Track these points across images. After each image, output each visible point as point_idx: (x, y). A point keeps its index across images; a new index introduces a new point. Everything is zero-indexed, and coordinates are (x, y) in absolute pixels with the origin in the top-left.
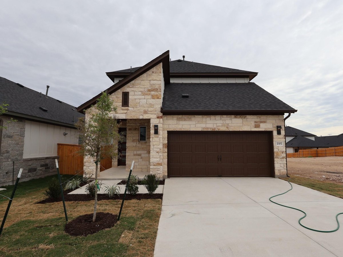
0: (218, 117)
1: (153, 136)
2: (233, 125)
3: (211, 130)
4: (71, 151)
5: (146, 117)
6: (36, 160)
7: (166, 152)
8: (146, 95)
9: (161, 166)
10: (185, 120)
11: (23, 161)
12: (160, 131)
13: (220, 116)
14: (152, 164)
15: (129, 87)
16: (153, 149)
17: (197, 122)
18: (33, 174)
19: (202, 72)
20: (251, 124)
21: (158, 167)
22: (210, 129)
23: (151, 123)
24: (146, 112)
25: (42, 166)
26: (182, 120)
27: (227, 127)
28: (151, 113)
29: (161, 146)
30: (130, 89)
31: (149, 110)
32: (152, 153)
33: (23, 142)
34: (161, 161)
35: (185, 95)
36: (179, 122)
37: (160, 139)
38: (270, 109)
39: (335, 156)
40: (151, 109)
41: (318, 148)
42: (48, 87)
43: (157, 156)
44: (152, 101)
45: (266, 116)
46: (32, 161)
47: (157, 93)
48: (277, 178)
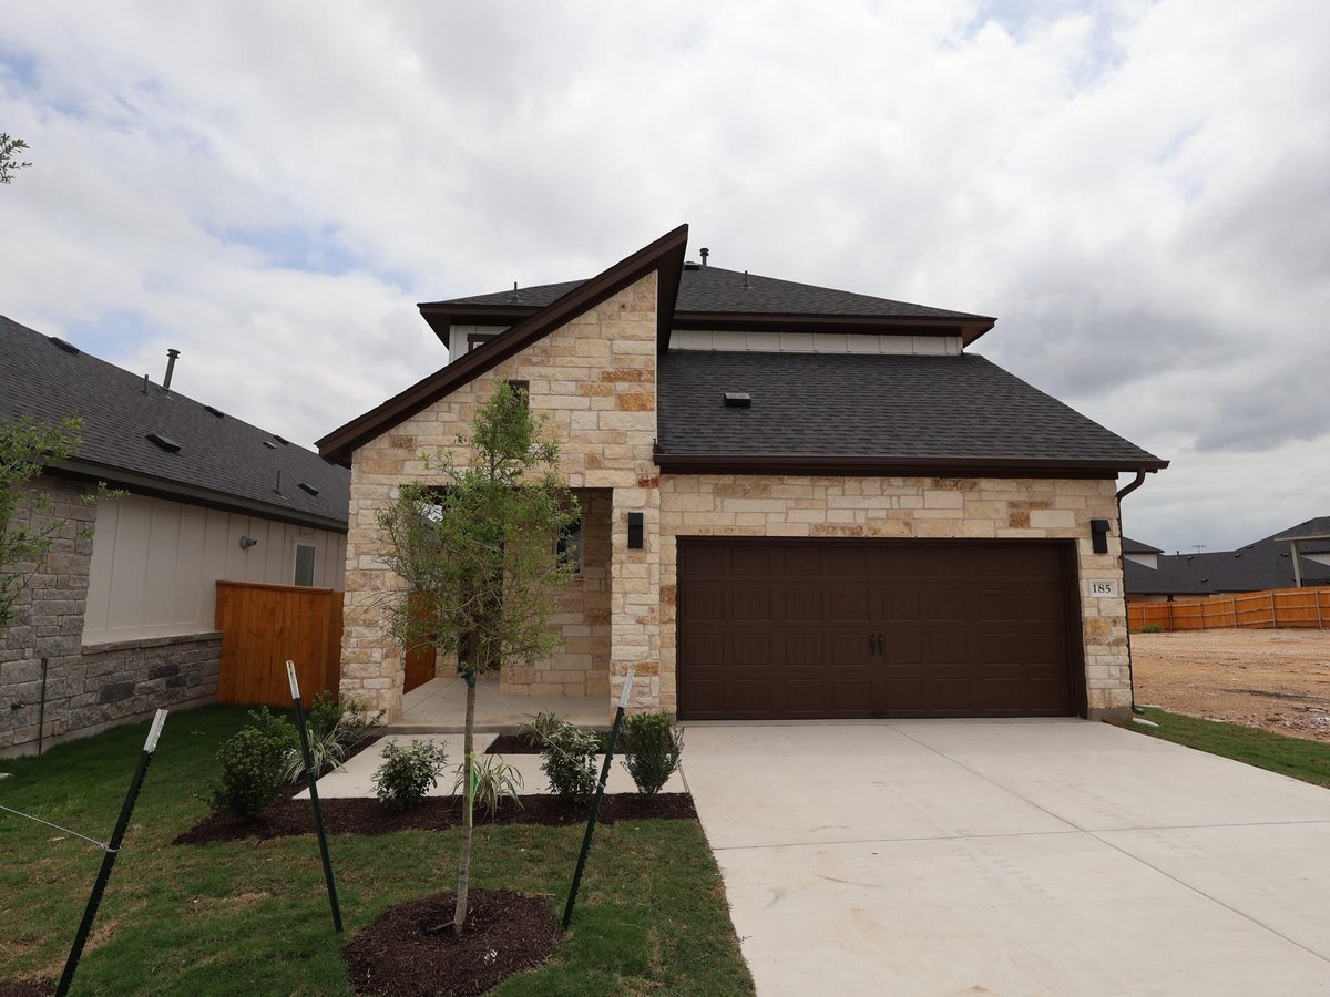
0: (872, 484)
1: (624, 557)
2: (928, 515)
3: (847, 534)
4: (273, 613)
5: (595, 479)
6: (134, 649)
7: (670, 620)
8: (596, 394)
9: (654, 678)
10: (745, 494)
11: (80, 656)
12: (652, 538)
13: (878, 479)
14: (618, 668)
15: (528, 362)
16: (624, 607)
17: (791, 503)
18: (118, 707)
19: (789, 310)
20: (997, 511)
21: (643, 679)
22: (843, 529)
23: (614, 504)
24: (593, 462)
25: (154, 674)
26: (733, 495)
27: (907, 524)
28: (615, 464)
29: (654, 597)
30: (533, 369)
31: (608, 452)
32: (621, 625)
33: (84, 576)
34: (655, 655)
35: (738, 396)
36: (722, 503)
37: (649, 571)
38: (1065, 457)
39: (1238, 626)
40: (618, 450)
41: (1170, 599)
42: (173, 354)
43: (640, 638)
44: (618, 419)
45: (1051, 480)
46: (119, 655)
47: (638, 389)
48: (1096, 720)
